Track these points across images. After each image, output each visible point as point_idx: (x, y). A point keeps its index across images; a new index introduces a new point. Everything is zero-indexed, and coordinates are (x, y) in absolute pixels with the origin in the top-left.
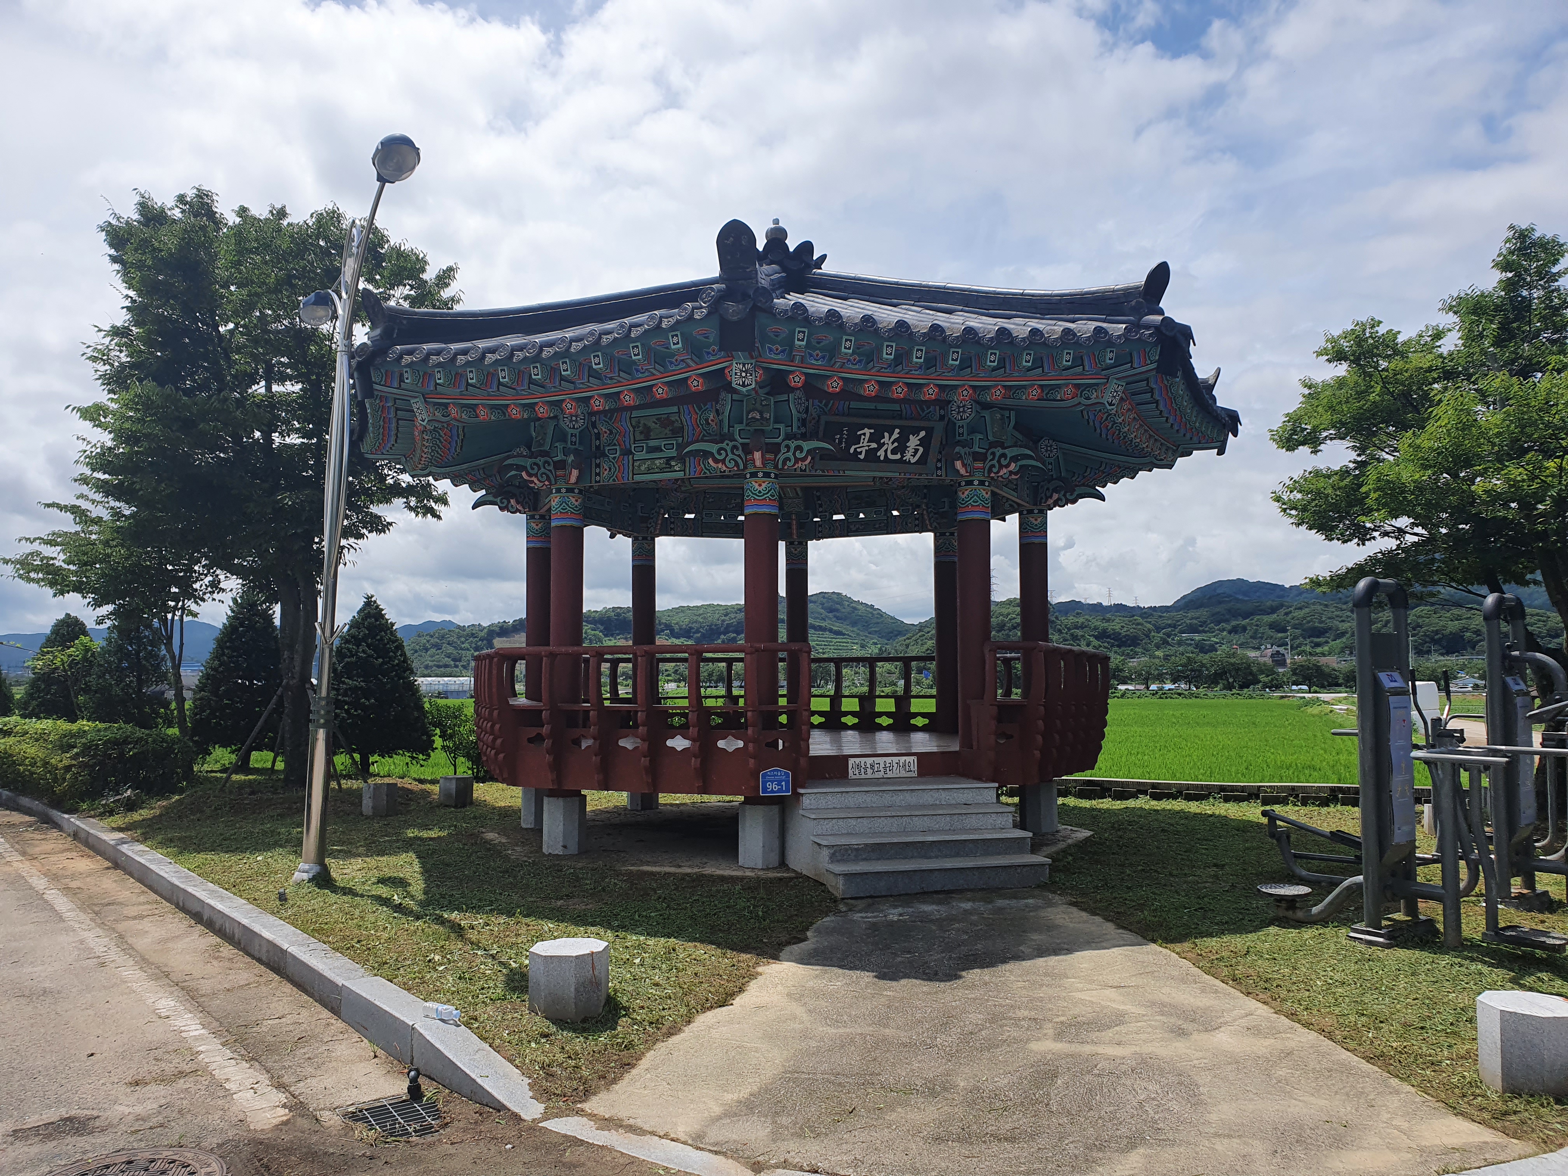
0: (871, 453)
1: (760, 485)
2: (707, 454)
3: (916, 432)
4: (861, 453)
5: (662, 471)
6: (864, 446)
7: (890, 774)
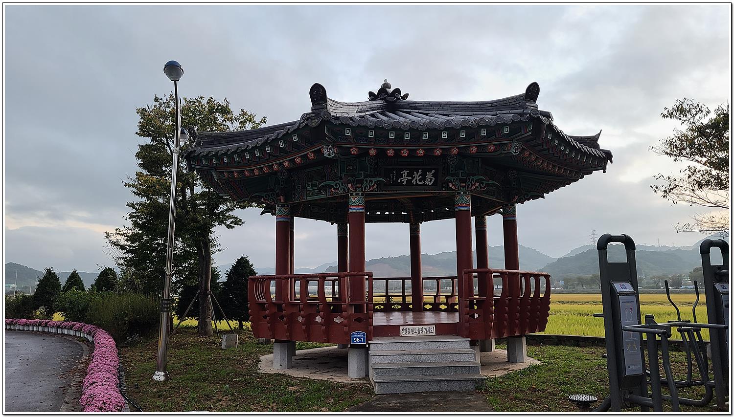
0: (409, 182)
1: (354, 199)
2: (330, 186)
3: (430, 171)
4: (404, 182)
5: (318, 194)
6: (404, 179)
7: (421, 334)
